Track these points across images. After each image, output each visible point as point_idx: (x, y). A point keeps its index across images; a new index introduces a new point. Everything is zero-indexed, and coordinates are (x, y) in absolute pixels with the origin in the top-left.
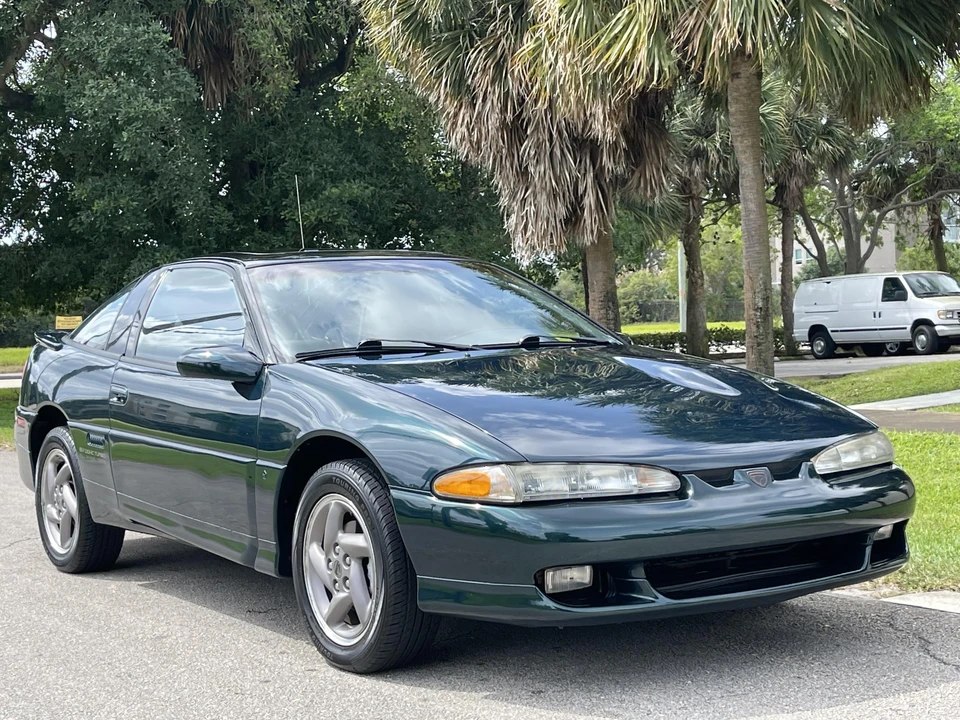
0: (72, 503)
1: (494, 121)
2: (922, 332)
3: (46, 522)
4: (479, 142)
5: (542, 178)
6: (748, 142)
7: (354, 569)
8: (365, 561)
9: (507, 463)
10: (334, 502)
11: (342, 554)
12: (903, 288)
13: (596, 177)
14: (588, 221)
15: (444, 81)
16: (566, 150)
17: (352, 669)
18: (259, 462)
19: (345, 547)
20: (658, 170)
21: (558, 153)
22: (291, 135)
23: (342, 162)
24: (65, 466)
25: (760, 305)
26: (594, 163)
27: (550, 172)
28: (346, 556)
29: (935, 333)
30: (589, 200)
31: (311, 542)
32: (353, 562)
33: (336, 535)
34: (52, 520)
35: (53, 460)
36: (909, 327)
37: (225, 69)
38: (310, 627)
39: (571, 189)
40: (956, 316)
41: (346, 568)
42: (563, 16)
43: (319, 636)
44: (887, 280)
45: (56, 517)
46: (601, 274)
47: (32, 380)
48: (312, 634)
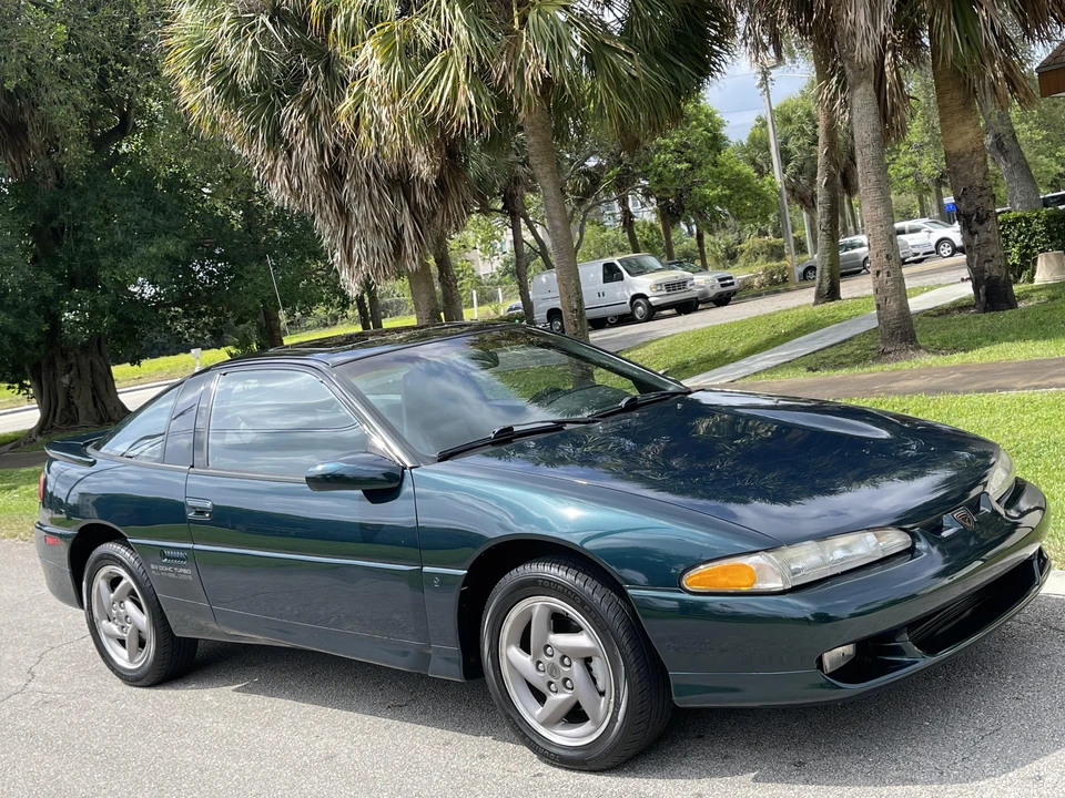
0: (142, 620)
1: (310, 170)
2: (639, 304)
3: (104, 638)
4: (300, 187)
5: (365, 217)
6: (547, 168)
7: (577, 670)
8: (587, 661)
9: (765, 550)
10: (538, 606)
11: (558, 655)
12: (619, 271)
13: (412, 213)
14: (409, 251)
15: (261, 135)
16: (383, 190)
17: (587, 768)
18: (426, 569)
19: (560, 649)
20: (458, 203)
21: (376, 193)
22: (91, 195)
23: (144, 218)
24: (123, 582)
25: (575, 306)
26: (407, 199)
27: (371, 210)
28: (564, 657)
29: (649, 304)
30: (408, 232)
31: (508, 644)
32: (574, 664)
33: (546, 637)
34: (110, 636)
35: (103, 577)
36: (628, 301)
37: (21, 142)
38: (520, 729)
39: (392, 224)
40: (664, 288)
41: (567, 669)
42: (383, 70)
43: (534, 738)
44: (605, 265)
45: (118, 632)
46: (424, 295)
47: (49, 489)
48: (525, 736)
